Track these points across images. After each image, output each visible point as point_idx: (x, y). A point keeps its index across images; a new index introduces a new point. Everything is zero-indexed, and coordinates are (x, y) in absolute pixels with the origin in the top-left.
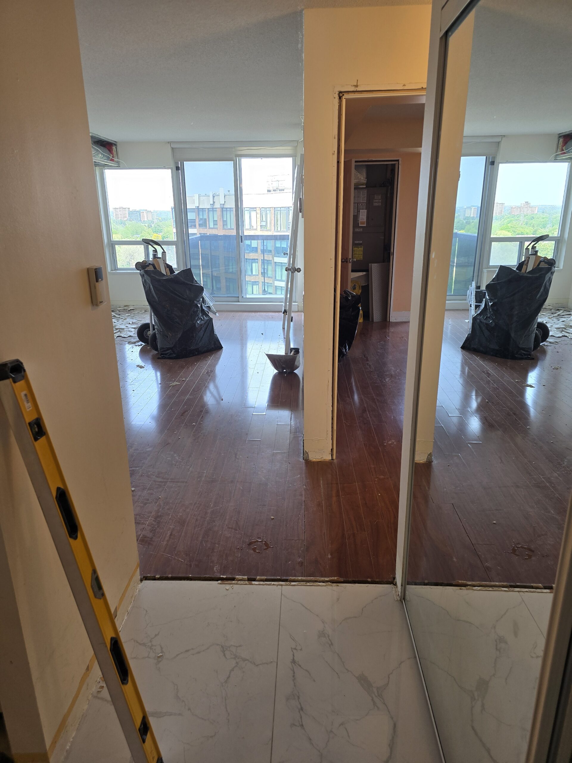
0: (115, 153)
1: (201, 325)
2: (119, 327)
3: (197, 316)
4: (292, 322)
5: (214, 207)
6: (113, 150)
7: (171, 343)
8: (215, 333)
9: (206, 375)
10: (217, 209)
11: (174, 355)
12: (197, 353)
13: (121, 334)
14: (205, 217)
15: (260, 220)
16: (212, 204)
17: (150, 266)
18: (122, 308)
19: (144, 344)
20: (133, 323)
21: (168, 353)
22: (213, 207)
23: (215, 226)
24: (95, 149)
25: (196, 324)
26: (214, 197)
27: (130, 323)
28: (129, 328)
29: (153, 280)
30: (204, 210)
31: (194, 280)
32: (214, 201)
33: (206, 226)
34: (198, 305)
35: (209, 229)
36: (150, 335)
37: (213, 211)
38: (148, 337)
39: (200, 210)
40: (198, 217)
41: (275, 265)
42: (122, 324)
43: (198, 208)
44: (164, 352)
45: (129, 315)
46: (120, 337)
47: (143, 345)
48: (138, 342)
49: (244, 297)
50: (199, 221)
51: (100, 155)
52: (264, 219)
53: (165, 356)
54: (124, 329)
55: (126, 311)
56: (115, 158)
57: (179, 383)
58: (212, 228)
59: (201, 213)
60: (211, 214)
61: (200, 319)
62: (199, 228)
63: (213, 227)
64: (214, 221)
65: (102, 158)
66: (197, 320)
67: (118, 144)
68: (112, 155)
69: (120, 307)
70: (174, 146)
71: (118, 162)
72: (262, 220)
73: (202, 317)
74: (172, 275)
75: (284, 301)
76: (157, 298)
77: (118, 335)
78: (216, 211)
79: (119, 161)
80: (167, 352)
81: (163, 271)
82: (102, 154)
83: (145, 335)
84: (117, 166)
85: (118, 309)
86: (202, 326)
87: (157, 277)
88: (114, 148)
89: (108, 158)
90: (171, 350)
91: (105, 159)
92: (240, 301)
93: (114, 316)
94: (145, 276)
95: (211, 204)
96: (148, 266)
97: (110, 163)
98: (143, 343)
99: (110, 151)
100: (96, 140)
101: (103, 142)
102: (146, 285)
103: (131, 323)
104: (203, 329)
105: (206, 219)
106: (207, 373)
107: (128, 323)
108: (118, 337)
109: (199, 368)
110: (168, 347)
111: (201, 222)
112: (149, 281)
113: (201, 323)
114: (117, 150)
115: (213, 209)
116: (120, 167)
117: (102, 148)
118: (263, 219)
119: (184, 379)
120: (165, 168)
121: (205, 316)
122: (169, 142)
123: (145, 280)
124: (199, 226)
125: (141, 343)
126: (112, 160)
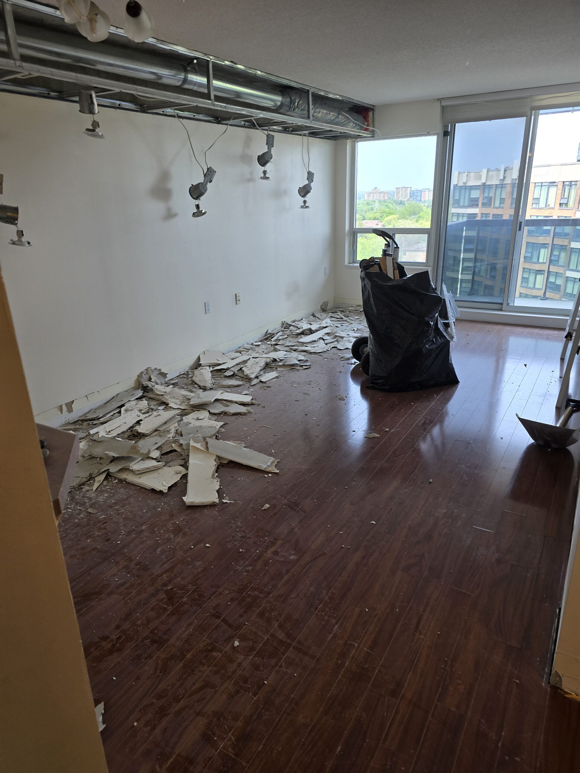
0: (370, 119)
1: (431, 350)
2: (340, 334)
3: (426, 338)
4: (578, 354)
5: (504, 183)
6: (370, 117)
7: (385, 371)
8: (450, 362)
9: (421, 427)
10: (507, 185)
11: (387, 387)
12: (419, 387)
13: (338, 345)
14: (492, 194)
15: (560, 196)
16: (502, 180)
17: (375, 266)
18: (354, 308)
19: (359, 362)
20: (358, 329)
21: (380, 383)
22: (502, 183)
23: (502, 205)
24: (346, 117)
25: (424, 350)
26: (505, 171)
27: (354, 330)
28: (350, 337)
29: (374, 285)
30: (491, 186)
31: (431, 288)
32: (505, 176)
33: (491, 205)
34: (430, 322)
35: (493, 208)
36: (366, 352)
37: (502, 187)
38: (364, 354)
39: (486, 186)
40: (482, 195)
41: (571, 252)
42: (345, 329)
43: (484, 185)
44: (375, 381)
45: (359, 317)
46: (335, 349)
47: (356, 364)
48: (352, 358)
49: (510, 305)
50: (483, 199)
51: (352, 124)
52: (566, 196)
53: (376, 386)
54: (344, 337)
55: (357, 312)
56: (370, 127)
57: (379, 436)
58: (497, 208)
59: (487, 191)
60: (499, 190)
61: (431, 341)
62: (482, 207)
63: (498, 206)
64: (501, 199)
65: (354, 127)
66: (426, 344)
67: (376, 109)
68: (366, 124)
69: (352, 307)
70: (444, 103)
71: (373, 132)
72: (562, 197)
73: (434, 340)
74: (401, 279)
75: (571, 314)
76: (375, 310)
77: (333, 346)
78: (506, 187)
79: (375, 130)
80: (379, 381)
81: (390, 274)
82: (354, 123)
83: (361, 351)
84: (371, 137)
85: (349, 309)
86: (432, 352)
87: (380, 283)
88: (371, 114)
89: (362, 128)
90: (383, 380)
91: (357, 129)
92: (503, 309)
93: (342, 318)
94: (366, 280)
95: (500, 180)
96: (372, 266)
97: (364, 134)
98: (357, 361)
99: (366, 118)
100: (351, 106)
101: (359, 107)
102: (365, 290)
103: (356, 329)
104: (434, 355)
105: (492, 197)
106: (424, 424)
107: (353, 329)
108: (333, 347)
109: (415, 413)
110: (381, 375)
111: (485, 201)
112: (369, 287)
113: (431, 347)
114: (374, 116)
115: (502, 186)
116: (374, 137)
117: (355, 114)
118: (564, 196)
119: (387, 429)
120: (428, 134)
121: (440, 338)
122: (439, 99)
123: (365, 285)
124: (482, 205)
125: (354, 360)
126: (366, 130)
